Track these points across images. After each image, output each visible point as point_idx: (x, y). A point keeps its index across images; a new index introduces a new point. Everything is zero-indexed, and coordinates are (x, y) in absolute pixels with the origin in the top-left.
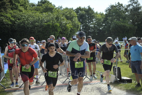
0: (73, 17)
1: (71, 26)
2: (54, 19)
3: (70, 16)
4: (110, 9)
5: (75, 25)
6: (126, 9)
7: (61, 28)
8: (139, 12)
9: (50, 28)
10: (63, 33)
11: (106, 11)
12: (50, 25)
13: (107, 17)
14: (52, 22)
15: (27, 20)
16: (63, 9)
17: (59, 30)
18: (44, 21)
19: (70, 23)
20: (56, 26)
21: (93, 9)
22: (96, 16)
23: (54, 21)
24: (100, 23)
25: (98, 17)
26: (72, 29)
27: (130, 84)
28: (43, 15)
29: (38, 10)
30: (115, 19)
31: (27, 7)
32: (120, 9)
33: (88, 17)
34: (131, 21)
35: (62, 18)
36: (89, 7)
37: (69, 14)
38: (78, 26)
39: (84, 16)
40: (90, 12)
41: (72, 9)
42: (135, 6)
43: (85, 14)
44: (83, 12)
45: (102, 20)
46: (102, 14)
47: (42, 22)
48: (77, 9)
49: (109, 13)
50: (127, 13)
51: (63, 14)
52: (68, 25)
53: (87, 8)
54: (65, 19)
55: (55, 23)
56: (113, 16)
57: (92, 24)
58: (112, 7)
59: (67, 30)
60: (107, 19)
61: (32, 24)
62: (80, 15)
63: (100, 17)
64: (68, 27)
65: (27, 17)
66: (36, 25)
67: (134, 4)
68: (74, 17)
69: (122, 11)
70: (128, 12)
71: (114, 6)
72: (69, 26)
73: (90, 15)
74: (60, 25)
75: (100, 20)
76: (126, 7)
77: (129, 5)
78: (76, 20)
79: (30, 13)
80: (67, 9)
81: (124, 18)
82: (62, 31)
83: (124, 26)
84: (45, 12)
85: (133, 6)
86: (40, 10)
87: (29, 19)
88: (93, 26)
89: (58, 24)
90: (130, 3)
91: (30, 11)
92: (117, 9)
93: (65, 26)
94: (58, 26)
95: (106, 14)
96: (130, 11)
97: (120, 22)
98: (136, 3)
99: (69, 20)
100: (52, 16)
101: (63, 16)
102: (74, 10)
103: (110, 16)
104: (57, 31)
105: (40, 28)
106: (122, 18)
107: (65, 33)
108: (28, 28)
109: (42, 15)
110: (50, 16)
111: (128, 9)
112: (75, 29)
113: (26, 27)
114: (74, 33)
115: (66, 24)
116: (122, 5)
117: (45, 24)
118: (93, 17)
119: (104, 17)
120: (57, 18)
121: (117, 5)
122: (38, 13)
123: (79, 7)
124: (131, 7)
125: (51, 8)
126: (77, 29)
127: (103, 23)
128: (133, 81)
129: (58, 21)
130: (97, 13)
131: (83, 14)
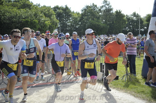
0: (51, 14)
1: (50, 23)
2: (33, 16)
3: (49, 13)
4: (86, 9)
5: (54, 22)
6: (100, 10)
7: (40, 25)
8: (110, 13)
9: (29, 25)
10: (42, 30)
11: (82, 11)
12: (28, 21)
13: (83, 16)
14: (31, 19)
15: (4, 16)
16: (40, 6)
17: (38, 26)
18: (22, 17)
19: (48, 20)
20: (35, 22)
21: (70, 8)
22: (72, 15)
23: (33, 18)
24: (77, 21)
25: (74, 16)
26: (51, 27)
27: (118, 81)
28: (21, 11)
29: (15, 6)
30: (90, 18)
31: (3, 2)
32: (95, 10)
33: (65, 16)
34: (104, 21)
35: (41, 15)
36: (66, 6)
37: (47, 11)
38: (56, 23)
39: (61, 14)
40: (67, 11)
41: (50, 7)
42: (107, 7)
43: (63, 12)
44: (61, 10)
45: (79, 19)
46: (78, 14)
47: (19, 18)
48: (55, 7)
49: (85, 13)
50: (100, 14)
51: (42, 12)
52: (46, 22)
53: (65, 7)
54: (44, 16)
55: (34, 19)
56: (88, 15)
57: (69, 23)
58: (87, 7)
59: (46, 27)
60: (84, 18)
61: (9, 19)
62: (57, 13)
63: (76, 16)
64: (46, 24)
65: (3, 12)
66: (14, 21)
67: (106, 6)
68: (53, 14)
69: (96, 11)
70: (101, 12)
71: (90, 7)
72: (48, 23)
73: (68, 13)
74: (39, 22)
75: (76, 19)
76: (99, 8)
77: (103, 7)
78: (54, 17)
79: (6, 8)
80: (44, 6)
81: (98, 18)
82: (40, 27)
83: (98, 25)
84: (23, 9)
85: (106, 7)
86: (17, 6)
87: (6, 14)
88: (70, 24)
89: (37, 21)
90: (103, 5)
91: (7, 7)
92: (92, 10)
93: (44, 23)
94: (36, 23)
95: (82, 14)
96: (103, 12)
97: (95, 21)
98: (108, 5)
99: (47, 17)
100: (30, 12)
101: (41, 13)
102: (52, 9)
103: (85, 16)
104: (35, 27)
105: (18, 24)
106: (96, 17)
107: (44, 30)
108: (4, 23)
109: (19, 12)
110: (28, 13)
111: (102, 9)
112: (54, 27)
113: (2, 22)
114: (53, 30)
115: (45, 21)
116: (96, 6)
117: (23, 20)
118: (70, 16)
119: (80, 16)
120: (36, 15)
121: (92, 5)
122: (15, 9)
123: (57, 6)
124: (104, 8)
125: (29, 5)
126: (55, 27)
127: (79, 21)
128: (119, 78)
129: (36, 18)
130: (73, 12)
131: (61, 12)
